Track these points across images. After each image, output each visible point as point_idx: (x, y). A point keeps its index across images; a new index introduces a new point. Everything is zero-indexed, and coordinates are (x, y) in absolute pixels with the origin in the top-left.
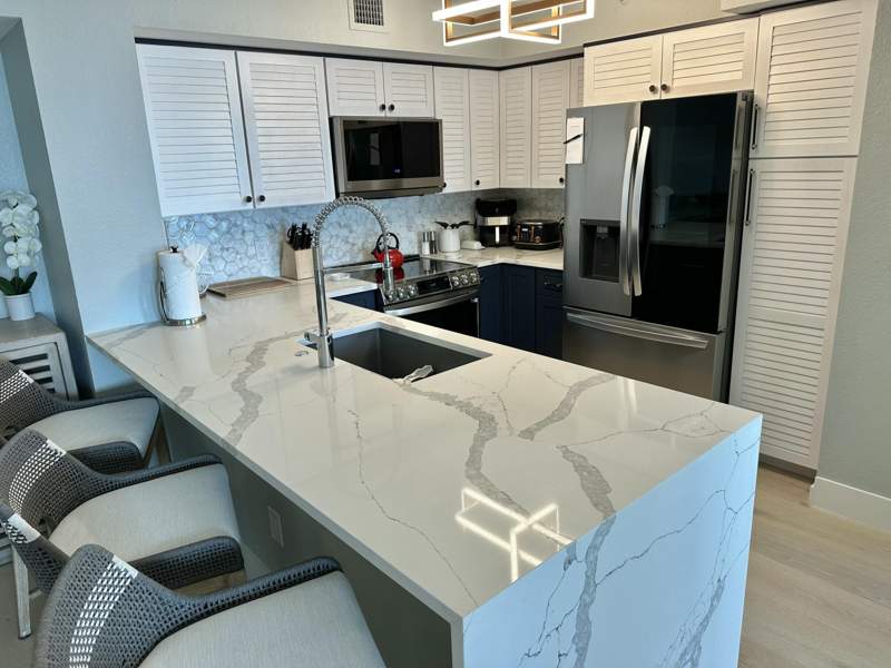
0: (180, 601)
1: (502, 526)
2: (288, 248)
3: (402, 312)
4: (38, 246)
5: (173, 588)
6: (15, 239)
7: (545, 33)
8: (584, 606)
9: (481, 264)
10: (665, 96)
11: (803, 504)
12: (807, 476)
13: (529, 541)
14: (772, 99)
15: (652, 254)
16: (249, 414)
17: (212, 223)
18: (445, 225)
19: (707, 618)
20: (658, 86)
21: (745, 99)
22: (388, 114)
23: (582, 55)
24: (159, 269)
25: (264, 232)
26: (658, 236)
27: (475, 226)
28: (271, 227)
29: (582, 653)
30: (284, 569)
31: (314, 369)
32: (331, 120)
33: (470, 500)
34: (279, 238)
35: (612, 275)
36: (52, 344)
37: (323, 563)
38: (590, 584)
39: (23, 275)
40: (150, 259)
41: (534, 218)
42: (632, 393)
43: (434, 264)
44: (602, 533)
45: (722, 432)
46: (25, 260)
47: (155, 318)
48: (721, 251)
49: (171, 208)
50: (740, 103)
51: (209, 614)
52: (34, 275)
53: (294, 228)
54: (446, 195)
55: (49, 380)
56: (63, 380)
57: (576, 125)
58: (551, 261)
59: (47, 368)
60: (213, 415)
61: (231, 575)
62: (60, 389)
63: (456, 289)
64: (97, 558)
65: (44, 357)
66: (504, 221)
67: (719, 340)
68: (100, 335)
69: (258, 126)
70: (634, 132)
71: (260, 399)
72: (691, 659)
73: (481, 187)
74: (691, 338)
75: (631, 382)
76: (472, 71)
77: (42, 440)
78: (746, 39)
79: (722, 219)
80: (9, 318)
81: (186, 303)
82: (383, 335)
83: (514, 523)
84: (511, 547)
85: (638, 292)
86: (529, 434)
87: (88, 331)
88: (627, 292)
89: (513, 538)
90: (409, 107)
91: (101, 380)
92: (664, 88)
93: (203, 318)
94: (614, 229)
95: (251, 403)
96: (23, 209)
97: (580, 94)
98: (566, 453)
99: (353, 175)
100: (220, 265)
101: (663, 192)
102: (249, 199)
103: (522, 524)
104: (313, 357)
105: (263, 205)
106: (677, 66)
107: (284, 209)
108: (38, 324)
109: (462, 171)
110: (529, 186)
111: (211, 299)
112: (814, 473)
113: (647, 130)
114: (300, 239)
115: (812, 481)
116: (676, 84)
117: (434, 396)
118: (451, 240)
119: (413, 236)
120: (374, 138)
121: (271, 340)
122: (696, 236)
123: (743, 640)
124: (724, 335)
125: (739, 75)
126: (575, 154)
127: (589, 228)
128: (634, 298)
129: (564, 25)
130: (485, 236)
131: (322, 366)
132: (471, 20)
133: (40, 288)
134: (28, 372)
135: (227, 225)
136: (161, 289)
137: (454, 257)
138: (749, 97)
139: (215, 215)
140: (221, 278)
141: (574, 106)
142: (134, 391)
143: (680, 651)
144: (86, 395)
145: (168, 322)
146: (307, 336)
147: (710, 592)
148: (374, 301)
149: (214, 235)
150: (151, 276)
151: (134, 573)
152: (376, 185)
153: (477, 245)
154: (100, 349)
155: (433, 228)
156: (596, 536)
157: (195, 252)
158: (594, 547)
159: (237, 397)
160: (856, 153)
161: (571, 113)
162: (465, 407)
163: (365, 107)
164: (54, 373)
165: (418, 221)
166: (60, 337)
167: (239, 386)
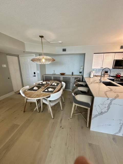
4: (83, 70)
24: (90, 73)
29: (108, 109)
32: (114, 60)
38: (111, 103)
49: (93, 68)
53: (106, 71)
80: (79, 75)
82: (110, 82)
93: (93, 77)
96: (82, 67)
99: (115, 66)
102: (101, 68)
117: (108, 87)
133: (82, 73)
134: (79, 79)
142: (85, 82)
145: (90, 77)
148: (112, 80)
152: (117, 67)
166: (82, 77)
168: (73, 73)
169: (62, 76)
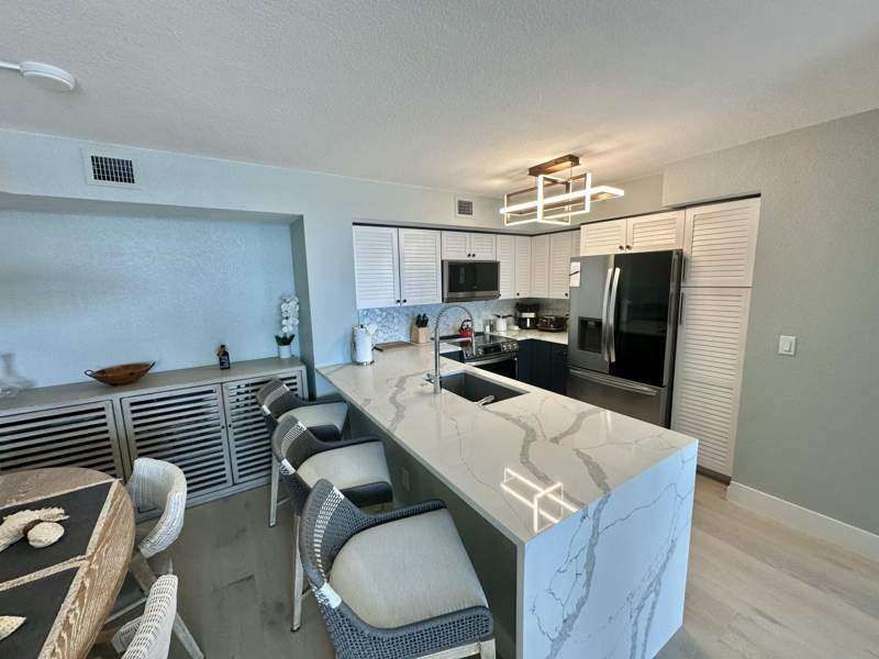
0: (363, 515)
1: (529, 494)
2: (415, 327)
3: (474, 364)
4: (297, 322)
5: (359, 507)
6: (287, 318)
7: (562, 220)
8: (592, 546)
9: (519, 339)
10: (628, 252)
11: (723, 498)
12: (725, 481)
13: (545, 503)
14: (694, 254)
15: (622, 339)
16: (400, 416)
17: (378, 312)
18: (499, 317)
19: (665, 565)
20: (624, 246)
21: (678, 253)
22: (471, 258)
23: (579, 229)
24: (353, 336)
25: (404, 318)
26: (624, 328)
27: (515, 317)
28: (407, 315)
29: (590, 574)
30: (409, 505)
31: (430, 394)
32: (442, 262)
33: (509, 476)
34: (410, 321)
35: (598, 349)
36: (299, 371)
37: (436, 503)
38: (595, 534)
39: (288, 336)
40: (350, 331)
41: (549, 314)
42: (609, 419)
43: (492, 337)
44: (603, 503)
45: (673, 448)
46: (291, 328)
47: (349, 361)
48: (664, 338)
50: (675, 256)
51: (377, 524)
52: (293, 337)
53: (419, 316)
54: (501, 301)
55: (296, 390)
56: (303, 391)
57: (576, 266)
58: (561, 339)
59: (295, 384)
60: (380, 414)
61: (386, 504)
62: (301, 395)
63: (505, 352)
64: (325, 486)
65: (295, 378)
66: (532, 315)
67: (664, 391)
68: (323, 368)
69: (406, 264)
70: (610, 270)
71: (404, 408)
72: (655, 590)
73: (521, 296)
74: (646, 389)
75: (608, 412)
76: (517, 237)
77: (296, 421)
78: (678, 221)
79: (664, 319)
80: (279, 357)
81: (365, 354)
82: (466, 376)
83: (536, 492)
84: (535, 506)
85: (613, 360)
86: (555, 440)
87: (316, 366)
88: (607, 359)
89: (536, 501)
90: (483, 255)
91: (320, 391)
92: (628, 247)
93: (372, 362)
94: (599, 323)
95: (400, 410)
96: (293, 304)
97: (578, 250)
98: (579, 453)
99: (451, 289)
100: (381, 334)
101: (626, 302)
102: (399, 301)
103: (542, 492)
104: (430, 387)
105: (405, 304)
106: (636, 236)
107: (414, 307)
108: (292, 361)
109: (509, 288)
110: (546, 296)
111: (375, 351)
112: (730, 478)
113: (618, 270)
114: (421, 322)
115: (728, 484)
116: (635, 245)
117: (498, 414)
118: (502, 325)
119: (481, 322)
120: (462, 270)
121: (408, 376)
122: (648, 329)
123: (688, 583)
124: (666, 389)
125: (673, 241)
126: (575, 281)
127: (583, 322)
128: (611, 364)
129: (572, 217)
130: (521, 323)
131: (435, 392)
132: (520, 212)
133: (295, 342)
134: (287, 385)
135: (387, 313)
136: (354, 345)
137: (503, 334)
138: (680, 253)
139: (381, 310)
140: (381, 341)
141: (574, 256)
142: (336, 398)
143: (648, 583)
144: (312, 399)
145: (356, 363)
146: (428, 375)
147: (667, 548)
148: (459, 357)
149: (379, 319)
150: (349, 339)
151: (342, 497)
152: (461, 295)
153: (517, 328)
154: (322, 375)
155: (492, 318)
156: (600, 504)
157: (372, 328)
158: (598, 511)
159: (392, 406)
160: (750, 285)
161: (573, 260)
162: (517, 421)
163: (459, 255)
164: (298, 386)
165: (484, 313)
166: (303, 368)
167: (393, 400)
168: (223, 353)
169: (116, 396)
